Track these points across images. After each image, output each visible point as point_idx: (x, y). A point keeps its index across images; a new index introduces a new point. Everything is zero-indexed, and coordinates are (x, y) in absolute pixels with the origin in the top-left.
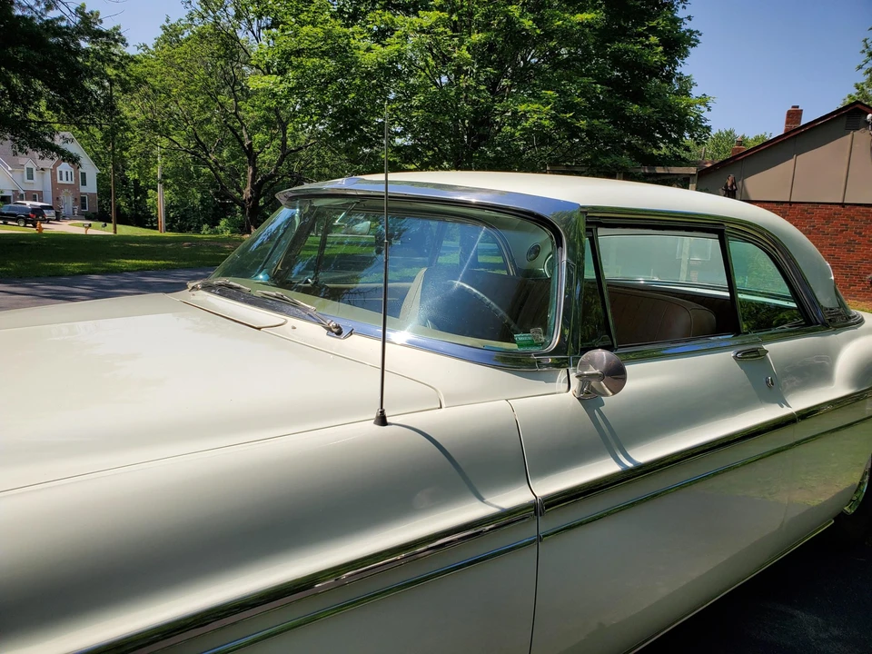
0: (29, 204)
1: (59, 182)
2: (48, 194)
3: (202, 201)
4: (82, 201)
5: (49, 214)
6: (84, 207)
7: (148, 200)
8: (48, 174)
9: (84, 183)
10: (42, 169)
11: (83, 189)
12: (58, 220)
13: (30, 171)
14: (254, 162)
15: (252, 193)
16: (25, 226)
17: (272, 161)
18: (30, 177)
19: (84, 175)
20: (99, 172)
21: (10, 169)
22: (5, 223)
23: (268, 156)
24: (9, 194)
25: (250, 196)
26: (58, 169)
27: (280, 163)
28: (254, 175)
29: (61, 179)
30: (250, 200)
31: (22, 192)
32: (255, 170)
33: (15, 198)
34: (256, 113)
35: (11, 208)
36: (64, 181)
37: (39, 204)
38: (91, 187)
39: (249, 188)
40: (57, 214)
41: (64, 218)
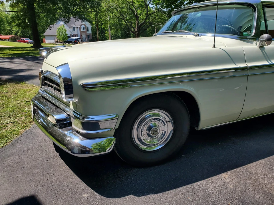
0: (74, 38)
1: (82, 31)
2: (79, 35)
3: (121, 34)
4: (88, 36)
5: (80, 40)
6: (88, 38)
7: (106, 35)
8: (79, 28)
9: (88, 31)
10: (77, 27)
11: (88, 33)
12: (82, 42)
13: (74, 28)
14: (138, 19)
15: (137, 29)
16: (74, 44)
17: (143, 18)
18: (74, 30)
19: (88, 28)
20: (92, 27)
21: (69, 28)
22: (69, 44)
23: (142, 17)
24: (69, 35)
25: (137, 30)
26: (81, 27)
27: (146, 19)
28: (138, 23)
29: (82, 30)
30: (137, 32)
31: (72, 35)
32: (138, 22)
33: (71, 37)
34: (138, 4)
35: (70, 39)
36: (83, 31)
37: (77, 38)
38: (90, 32)
39: (136, 28)
40: (82, 40)
41: (83, 41)
